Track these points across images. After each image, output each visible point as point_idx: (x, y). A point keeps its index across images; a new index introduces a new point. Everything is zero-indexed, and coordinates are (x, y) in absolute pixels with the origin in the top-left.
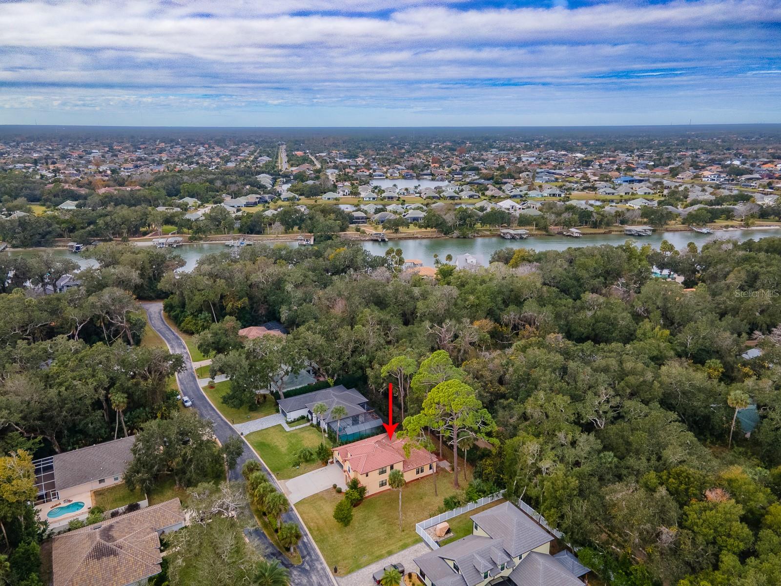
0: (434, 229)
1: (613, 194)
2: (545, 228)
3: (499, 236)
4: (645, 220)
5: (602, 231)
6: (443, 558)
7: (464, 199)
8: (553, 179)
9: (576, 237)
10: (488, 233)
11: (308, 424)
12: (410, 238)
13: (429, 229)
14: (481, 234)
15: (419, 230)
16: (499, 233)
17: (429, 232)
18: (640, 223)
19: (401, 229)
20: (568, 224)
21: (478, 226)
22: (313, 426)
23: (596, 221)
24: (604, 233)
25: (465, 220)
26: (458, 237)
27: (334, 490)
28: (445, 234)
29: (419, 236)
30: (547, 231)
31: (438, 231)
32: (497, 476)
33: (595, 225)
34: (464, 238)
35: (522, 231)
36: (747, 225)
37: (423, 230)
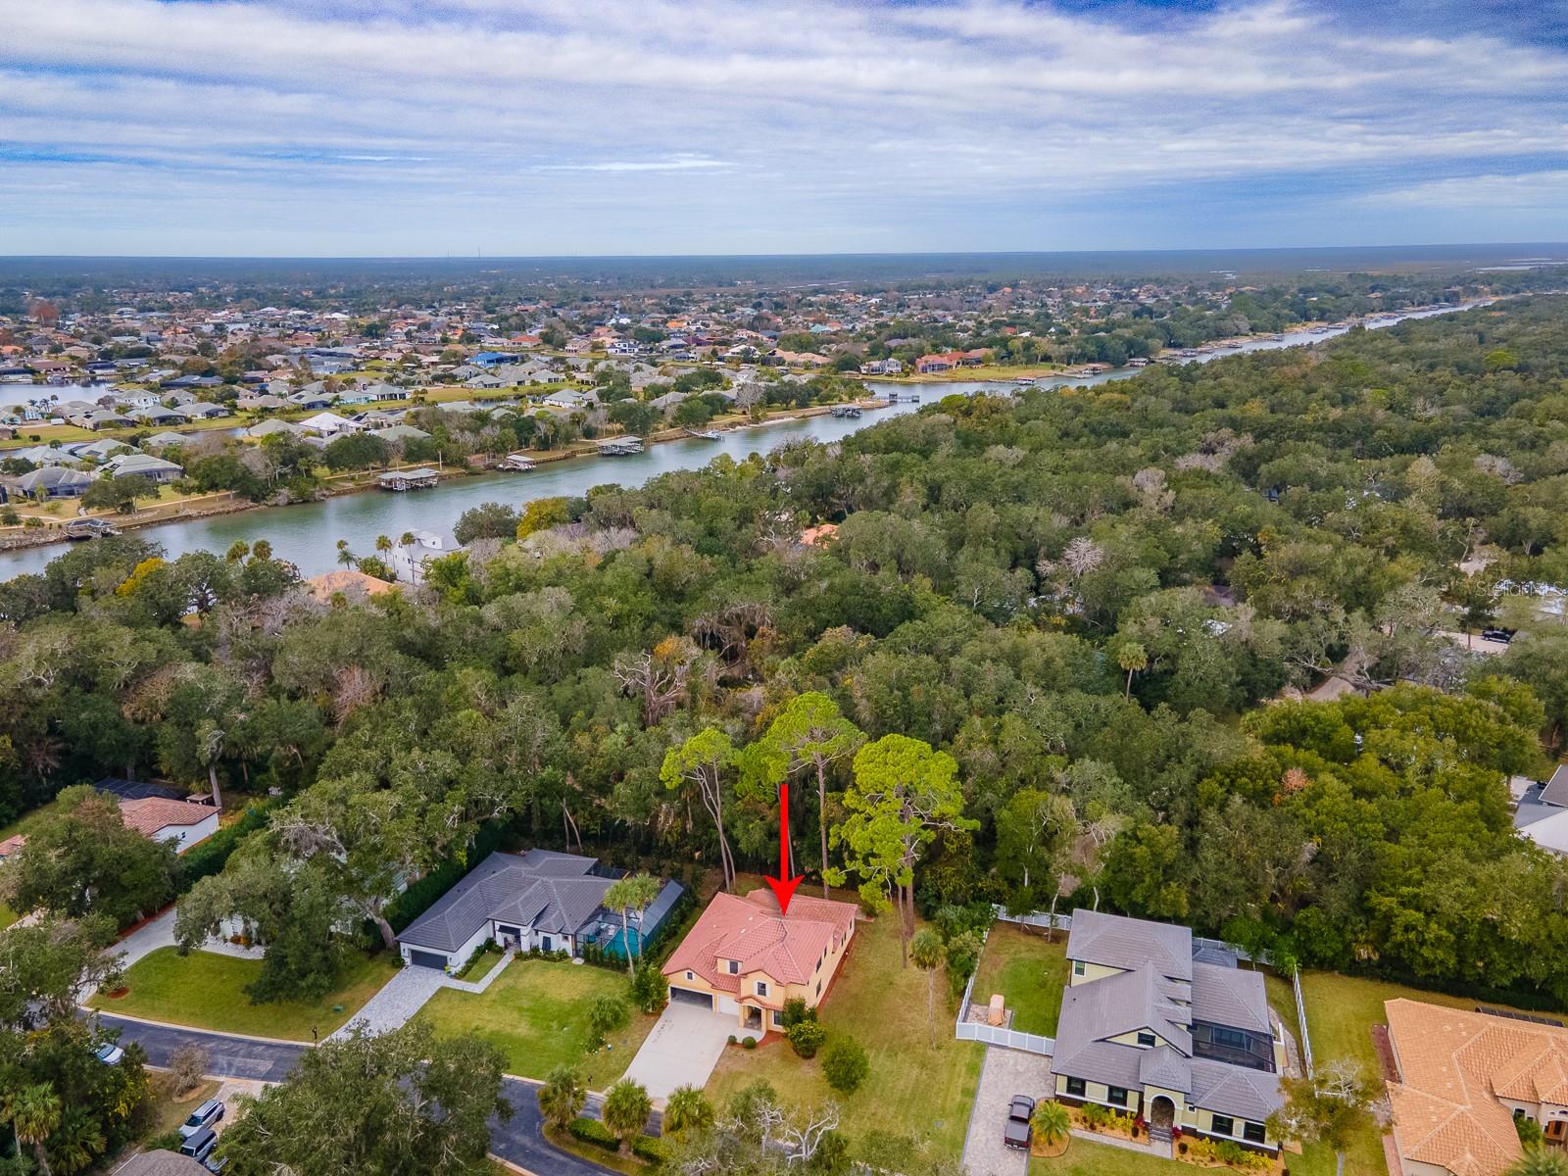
0: (223, 493)
1: (498, 386)
2: (460, 462)
3: (377, 487)
4: (618, 426)
5: (560, 454)
6: (1103, 1040)
7: (198, 422)
8: (349, 365)
9: (528, 471)
10: (351, 485)
11: (508, 958)
12: (171, 521)
13: (210, 495)
14: (336, 489)
15: (186, 499)
16: (373, 482)
17: (212, 500)
18: (610, 433)
19: (139, 503)
20: (500, 448)
21: (322, 472)
22: (526, 958)
23: (547, 437)
24: (565, 458)
25: (295, 463)
26: (290, 503)
27: (735, 1049)
28: (253, 500)
29: (193, 512)
30: (466, 467)
31: (236, 496)
32: (973, 888)
33: (545, 444)
34: (305, 502)
35: (424, 472)
36: (757, 420)
37: (196, 497)
